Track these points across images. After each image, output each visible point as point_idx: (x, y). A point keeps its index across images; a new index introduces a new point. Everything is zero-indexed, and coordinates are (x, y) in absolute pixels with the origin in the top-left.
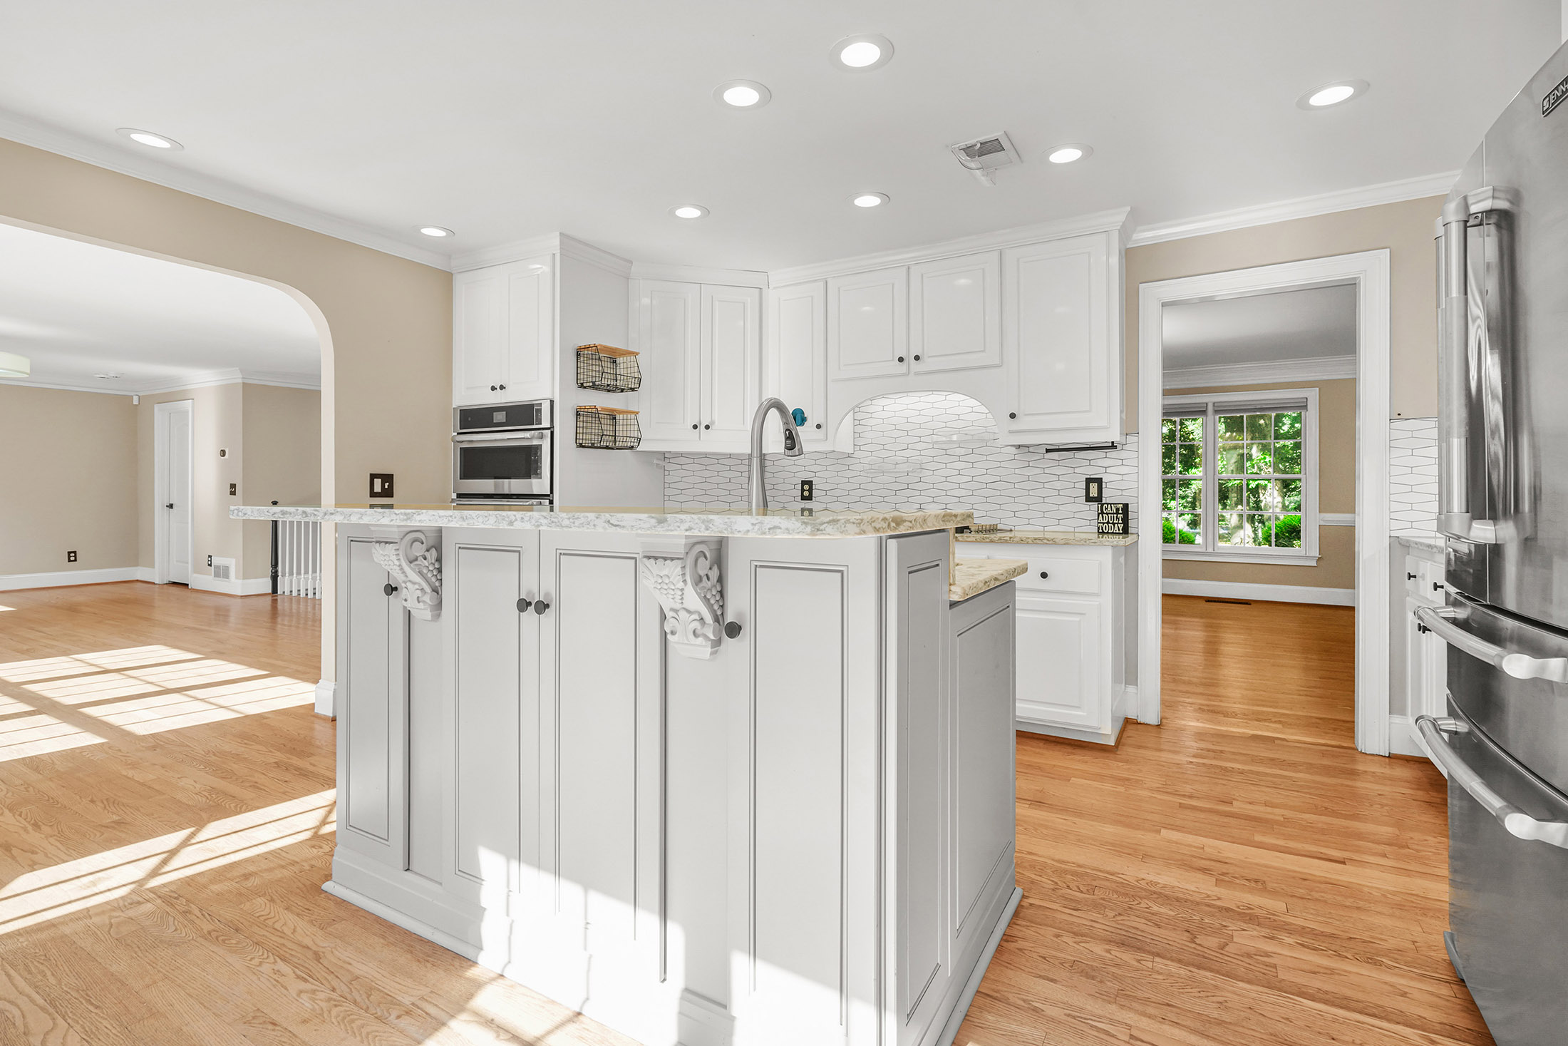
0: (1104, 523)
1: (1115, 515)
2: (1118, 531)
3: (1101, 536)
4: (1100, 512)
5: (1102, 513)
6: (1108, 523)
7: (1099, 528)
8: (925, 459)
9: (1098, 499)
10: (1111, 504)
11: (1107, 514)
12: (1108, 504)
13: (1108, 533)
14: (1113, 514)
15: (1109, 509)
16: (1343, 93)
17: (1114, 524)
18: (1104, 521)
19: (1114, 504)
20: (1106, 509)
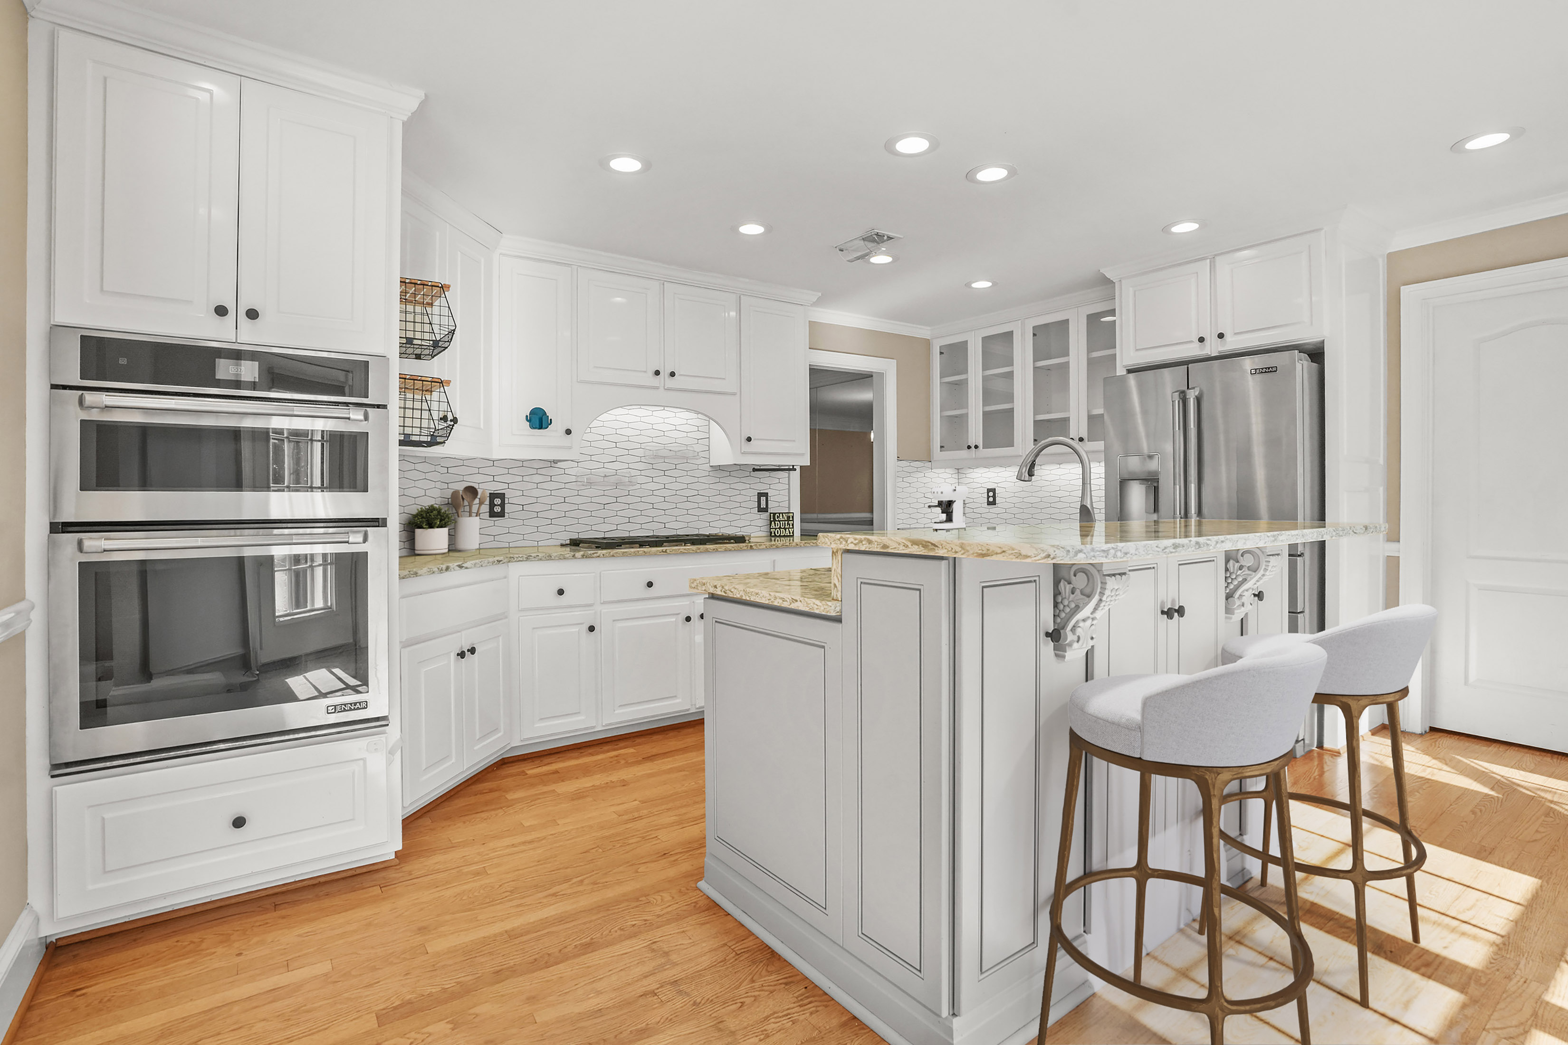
0: (776, 529)
1: (786, 522)
2: (788, 534)
3: (773, 539)
4: (772, 519)
5: (775, 520)
6: (780, 528)
7: (771, 533)
8: (634, 473)
9: (765, 510)
10: (782, 513)
11: (779, 521)
12: (779, 513)
13: (780, 536)
14: (785, 521)
15: (781, 517)
16: (988, 284)
17: (785, 529)
18: (777, 527)
19: (785, 513)
20: (778, 517)
